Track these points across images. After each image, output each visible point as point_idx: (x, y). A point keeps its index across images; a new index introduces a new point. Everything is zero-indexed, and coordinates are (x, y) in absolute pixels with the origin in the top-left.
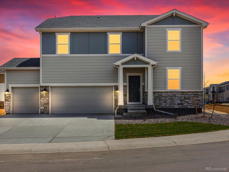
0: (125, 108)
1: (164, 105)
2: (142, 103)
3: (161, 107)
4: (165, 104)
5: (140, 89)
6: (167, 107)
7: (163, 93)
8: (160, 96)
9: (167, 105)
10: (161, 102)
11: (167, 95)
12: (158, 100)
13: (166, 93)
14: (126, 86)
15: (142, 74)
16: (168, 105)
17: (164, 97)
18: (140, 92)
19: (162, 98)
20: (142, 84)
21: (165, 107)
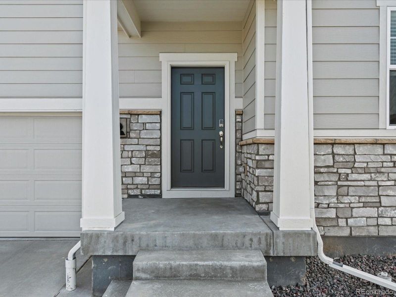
0: (121, 253)
1: (363, 222)
2: (232, 195)
3: (346, 233)
4: (373, 212)
5: (223, 129)
6: (384, 233)
7: (360, 150)
8: (345, 164)
9: (381, 221)
10: (346, 200)
11: (384, 158)
12: (332, 191)
13: (379, 150)
14: (160, 114)
15: (234, 57)
16: (388, 221)
17: (366, 171)
18: (223, 143)
19: (354, 176)
20: (232, 104)
21: (373, 231)
